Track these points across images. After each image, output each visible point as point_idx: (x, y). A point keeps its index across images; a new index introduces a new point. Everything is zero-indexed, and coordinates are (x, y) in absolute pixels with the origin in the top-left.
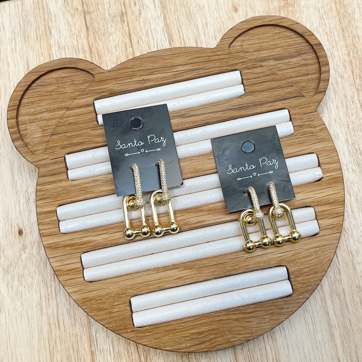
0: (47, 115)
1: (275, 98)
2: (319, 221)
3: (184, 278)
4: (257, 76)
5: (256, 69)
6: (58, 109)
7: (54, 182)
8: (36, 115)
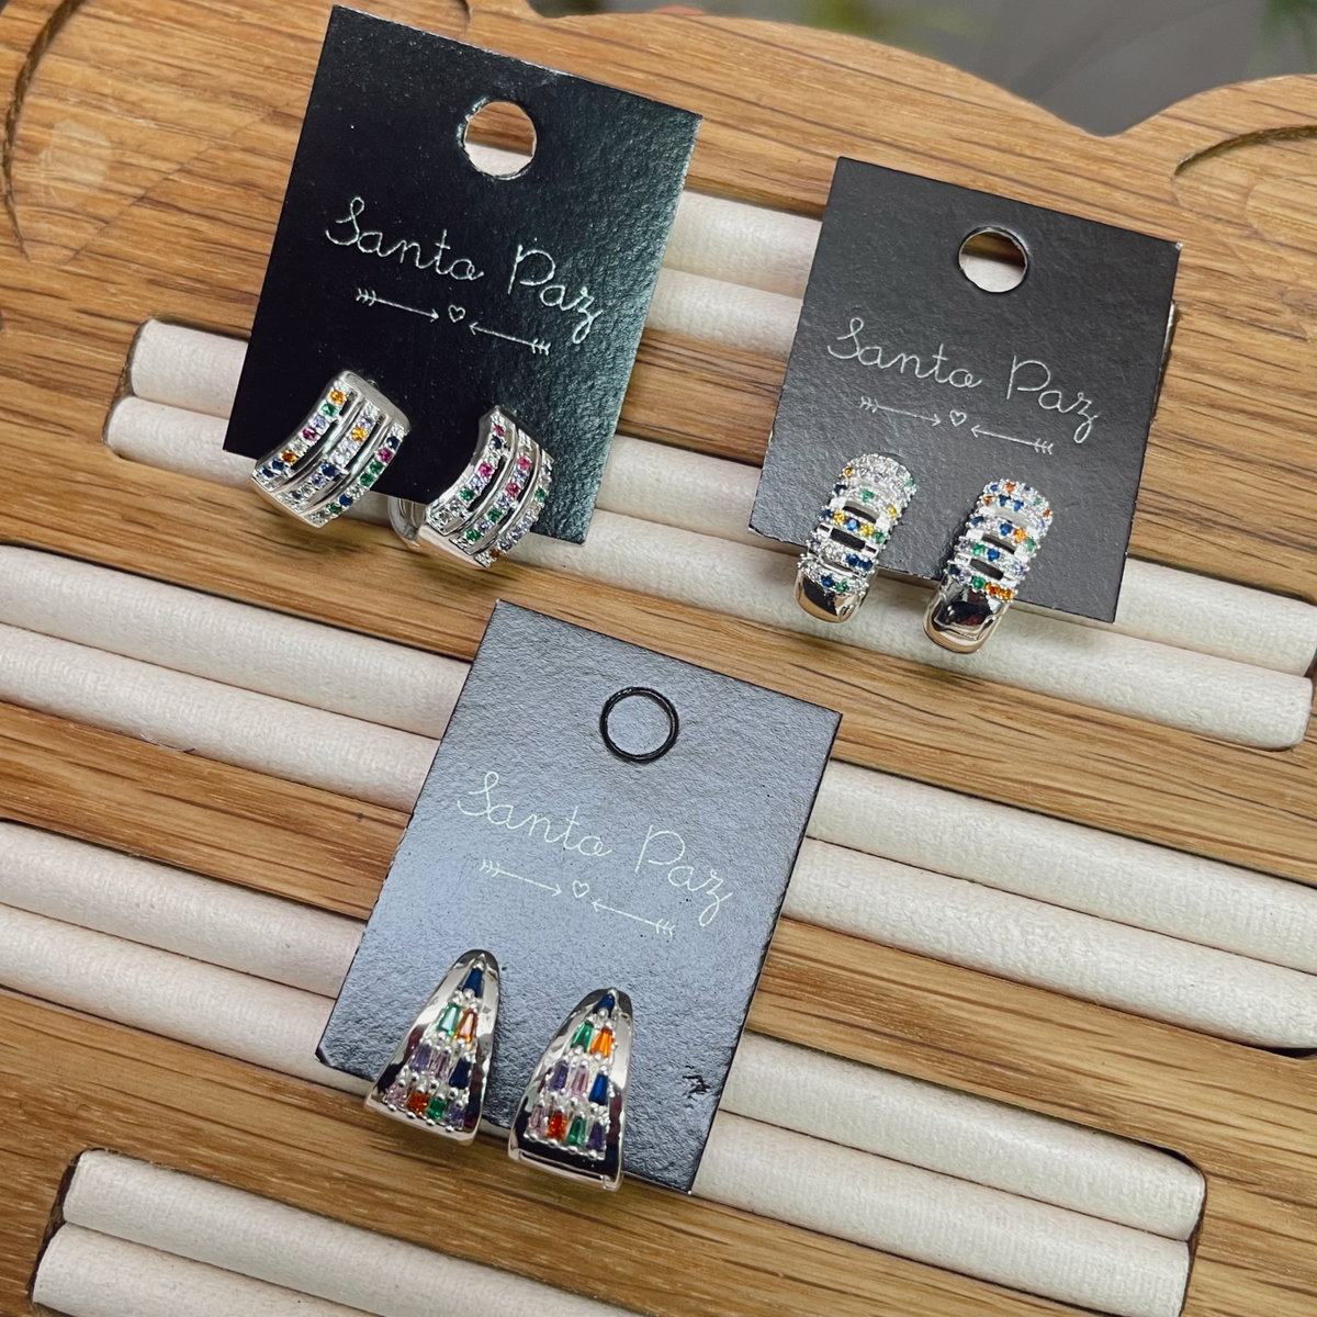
0: (170, 101)
1: (1289, 523)
2: (1200, 1266)
3: (378, 1193)
4: (1252, 370)
5: (1263, 335)
6: (235, 95)
7: (36, 420)
8: (127, 81)
